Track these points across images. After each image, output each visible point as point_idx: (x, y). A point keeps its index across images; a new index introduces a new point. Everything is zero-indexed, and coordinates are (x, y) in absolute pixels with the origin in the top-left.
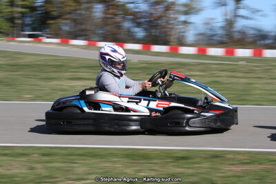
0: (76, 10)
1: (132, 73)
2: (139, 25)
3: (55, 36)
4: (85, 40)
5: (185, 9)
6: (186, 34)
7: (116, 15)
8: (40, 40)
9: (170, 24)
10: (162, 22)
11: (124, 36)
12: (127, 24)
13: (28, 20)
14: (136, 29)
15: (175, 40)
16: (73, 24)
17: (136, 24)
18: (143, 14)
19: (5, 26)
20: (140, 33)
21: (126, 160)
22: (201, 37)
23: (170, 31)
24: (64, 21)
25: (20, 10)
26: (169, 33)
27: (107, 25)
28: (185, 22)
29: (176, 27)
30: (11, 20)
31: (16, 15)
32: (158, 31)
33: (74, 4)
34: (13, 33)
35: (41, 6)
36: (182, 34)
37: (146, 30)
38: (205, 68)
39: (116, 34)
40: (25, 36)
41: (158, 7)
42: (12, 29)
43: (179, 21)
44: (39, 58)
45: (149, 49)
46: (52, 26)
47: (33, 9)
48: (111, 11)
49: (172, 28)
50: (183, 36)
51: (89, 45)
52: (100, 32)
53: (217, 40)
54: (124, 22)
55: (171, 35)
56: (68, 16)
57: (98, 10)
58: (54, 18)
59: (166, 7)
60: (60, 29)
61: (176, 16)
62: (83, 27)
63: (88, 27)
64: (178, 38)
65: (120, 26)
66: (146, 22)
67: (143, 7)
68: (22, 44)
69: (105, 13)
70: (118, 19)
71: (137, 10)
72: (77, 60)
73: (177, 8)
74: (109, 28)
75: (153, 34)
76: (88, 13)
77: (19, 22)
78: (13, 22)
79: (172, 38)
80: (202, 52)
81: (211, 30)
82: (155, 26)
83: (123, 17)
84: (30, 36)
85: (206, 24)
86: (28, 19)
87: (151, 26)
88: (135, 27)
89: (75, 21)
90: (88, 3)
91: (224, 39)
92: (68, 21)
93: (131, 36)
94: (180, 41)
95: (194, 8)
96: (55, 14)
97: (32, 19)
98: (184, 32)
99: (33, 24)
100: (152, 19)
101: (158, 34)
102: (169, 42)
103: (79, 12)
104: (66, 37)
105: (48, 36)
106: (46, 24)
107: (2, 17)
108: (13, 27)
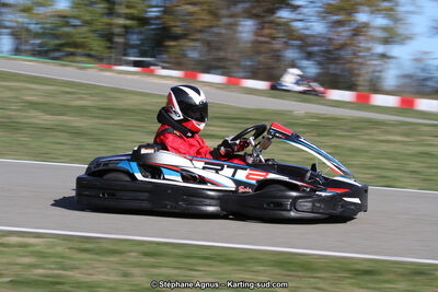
0: (211, 27)
2: (309, 56)
3: (176, 66)
4: (222, 74)
5: (384, 35)
6: (383, 74)
7: (274, 38)
8: (152, 71)
9: (358, 57)
10: (346, 54)
12: (291, 54)
13: (134, 39)
14: (305, 63)
15: (365, 83)
16: (205, 49)
17: (304, 55)
18: (318, 39)
19: (97, 45)
20: (311, 68)
22: (407, 80)
23: (359, 69)
24: (192, 44)
25: (122, 21)
26: (356, 72)
27: (259, 53)
28: (384, 56)
29: (369, 62)
30: (108, 37)
31: (117, 30)
32: (340, 67)
33: (208, 17)
34: (110, 58)
35: (157, 18)
36: (377, 74)
37: (319, 63)
38: (410, 131)
39: (272, 68)
40: (128, 63)
41: (342, 29)
42: (108, 50)
43: (373, 54)
44: (148, 100)
46: (172, 50)
47: (143, 21)
48: (266, 31)
49: (362, 64)
50: (378, 78)
51: (229, 83)
52: (249, 63)
53: (432, 87)
54: (286, 49)
55: (359, 75)
56: (199, 36)
57: (247, 29)
58: (176, 38)
59: (354, 30)
60: (185, 56)
61: (370, 45)
62: (222, 54)
63: (229, 55)
64: (371, 81)
65: (279, 56)
66: (322, 51)
67: (318, 28)
68: (122, 76)
69: (256, 34)
70: (277, 45)
71: (307, 32)
73: (372, 33)
74: (261, 58)
75: (331, 72)
76: (229, 32)
77: (120, 40)
78: (111, 41)
79: (361, 78)
80: (407, 104)
81: (423, 70)
82: (336, 59)
83: (285, 42)
84: (136, 64)
85: (417, 60)
86: (135, 37)
87: (329, 58)
88: (302, 59)
89: (208, 44)
90: (231, 16)
92: (197, 44)
94: (374, 85)
95: (399, 35)
96: (178, 31)
97: (140, 37)
98: (380, 71)
99: (142, 44)
100: (331, 48)
101: (338, 72)
102: (356, 85)
103: (215, 30)
104: (193, 69)
105: (165, 65)
106: (163, 46)
107: (94, 31)
108: (111, 48)
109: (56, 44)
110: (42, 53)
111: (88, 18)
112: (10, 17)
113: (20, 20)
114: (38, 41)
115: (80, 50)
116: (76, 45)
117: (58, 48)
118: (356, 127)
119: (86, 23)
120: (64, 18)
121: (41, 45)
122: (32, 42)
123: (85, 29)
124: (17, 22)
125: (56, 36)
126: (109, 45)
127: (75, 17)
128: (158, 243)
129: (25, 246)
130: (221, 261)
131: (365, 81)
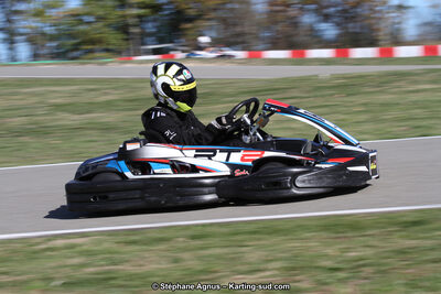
0: (224, 4)
1: (323, 96)
2: (327, 18)
4: (243, 50)
6: (403, 26)
7: (288, 6)
8: (172, 56)
9: (375, 12)
10: (363, 10)
11: (305, 38)
12: (307, 19)
13: (150, 27)
14: (323, 26)
15: (386, 37)
16: (222, 27)
17: (321, 18)
19: (114, 38)
20: (329, 30)
22: (428, 29)
23: (378, 23)
24: (208, 23)
25: (135, 11)
26: (375, 27)
27: (276, 23)
28: (400, 7)
29: (387, 15)
30: (123, 29)
31: (131, 21)
32: (358, 24)
34: (128, 49)
35: (169, 3)
36: (397, 26)
37: (338, 24)
38: (437, 78)
39: (292, 36)
40: (147, 52)
42: (125, 42)
43: (390, 7)
45: (346, 55)
46: (190, 32)
47: (156, 8)
49: (380, 18)
50: (398, 30)
51: (251, 57)
52: (267, 35)
54: (302, 15)
55: (378, 30)
56: (213, 15)
58: (191, 20)
62: (238, 29)
63: (247, 29)
64: (392, 34)
65: (296, 23)
66: (338, 11)
69: (271, 4)
70: (292, 12)
72: (231, 82)
74: (279, 27)
75: (351, 30)
76: (244, 6)
77: (136, 30)
78: (127, 33)
79: (381, 33)
80: (431, 52)
82: (353, 17)
83: (301, 9)
84: (155, 52)
85: (434, 6)
86: (150, 25)
87: (346, 18)
88: (320, 22)
89: (224, 21)
92: (213, 23)
93: (316, 37)
94: (396, 38)
96: (192, 12)
97: (156, 24)
98: (399, 23)
99: (159, 32)
100: (347, 7)
101: (358, 30)
102: (377, 40)
103: (229, 6)
105: (184, 48)
106: (180, 30)
107: (109, 26)
108: (127, 39)
109: (72, 43)
110: (60, 55)
111: (101, 12)
112: (23, 23)
113: (34, 25)
114: (54, 44)
115: (97, 47)
116: (93, 42)
117: (76, 48)
118: (384, 81)
119: (100, 18)
120: (76, 16)
121: (58, 47)
122: (48, 45)
123: (100, 24)
124: (31, 28)
125: (71, 36)
126: (125, 37)
127: (87, 14)
128: (203, 225)
129: (72, 247)
130: (269, 234)
131: (385, 35)
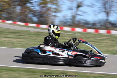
2: (35, 16)
4: (12, 21)
5: (55, 10)
6: (55, 21)
7: (25, 11)
9: (48, 16)
10: (45, 15)
11: (29, 20)
14: (34, 18)
20: (35, 19)
21: (25, 73)
22: (62, 23)
23: (48, 19)
24: (3, 13)
27: (22, 15)
28: (55, 16)
29: (51, 17)
32: (43, 19)
33: (8, 6)
36: (53, 21)
37: (38, 18)
39: (25, 19)
41: (44, 9)
43: (52, 15)
45: (39, 26)
48: (24, 9)
50: (53, 22)
51: (14, 23)
52: (19, 18)
53: (68, 24)
54: (29, 14)
55: (48, 21)
56: (5, 11)
57: (18, 9)
59: (47, 9)
60: (1, 16)
61: (51, 13)
62: (11, 15)
63: (14, 16)
65: (27, 16)
66: (38, 15)
69: (21, 10)
70: (26, 13)
73: (52, 10)
74: (22, 17)
75: (41, 20)
76: (14, 10)
80: (61, 29)
82: (42, 17)
83: (29, 12)
85: (64, 17)
87: (40, 17)
88: (33, 17)
89: (8, 13)
90: (14, 5)
91: (71, 24)
92: (5, 13)
93: (32, 20)
95: (59, 10)
98: (54, 20)
100: (41, 14)
101: (43, 20)
102: (48, 24)
103: (10, 9)
104: (4, 20)
131: (50, 22)
